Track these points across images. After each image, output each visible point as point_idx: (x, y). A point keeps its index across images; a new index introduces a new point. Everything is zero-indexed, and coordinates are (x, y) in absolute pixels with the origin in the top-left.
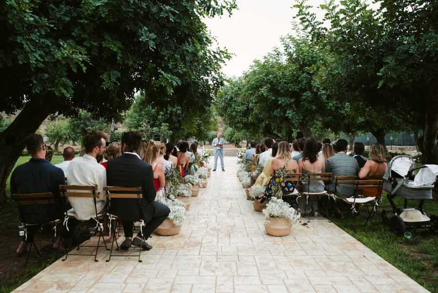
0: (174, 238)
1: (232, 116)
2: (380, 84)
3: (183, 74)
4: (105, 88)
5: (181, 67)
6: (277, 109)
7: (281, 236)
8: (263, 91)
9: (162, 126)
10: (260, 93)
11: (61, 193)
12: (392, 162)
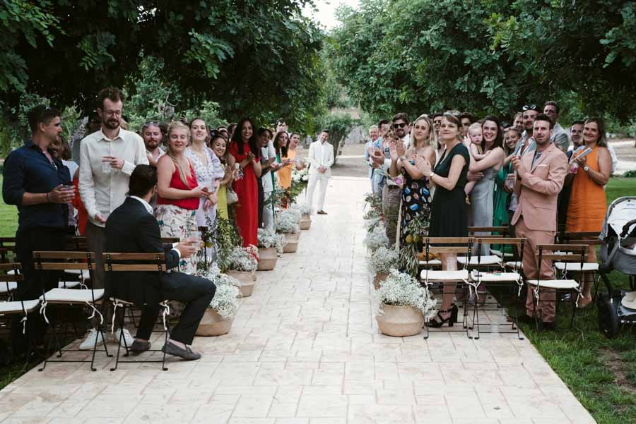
0: (220, 340)
1: (367, 85)
2: (609, 59)
3: (237, 35)
4: (87, 68)
5: (233, 21)
6: (463, 76)
7: (402, 337)
8: (429, 35)
9: (202, 108)
10: (422, 40)
11: (36, 263)
12: (611, 209)
